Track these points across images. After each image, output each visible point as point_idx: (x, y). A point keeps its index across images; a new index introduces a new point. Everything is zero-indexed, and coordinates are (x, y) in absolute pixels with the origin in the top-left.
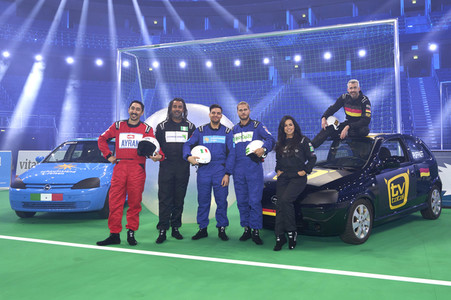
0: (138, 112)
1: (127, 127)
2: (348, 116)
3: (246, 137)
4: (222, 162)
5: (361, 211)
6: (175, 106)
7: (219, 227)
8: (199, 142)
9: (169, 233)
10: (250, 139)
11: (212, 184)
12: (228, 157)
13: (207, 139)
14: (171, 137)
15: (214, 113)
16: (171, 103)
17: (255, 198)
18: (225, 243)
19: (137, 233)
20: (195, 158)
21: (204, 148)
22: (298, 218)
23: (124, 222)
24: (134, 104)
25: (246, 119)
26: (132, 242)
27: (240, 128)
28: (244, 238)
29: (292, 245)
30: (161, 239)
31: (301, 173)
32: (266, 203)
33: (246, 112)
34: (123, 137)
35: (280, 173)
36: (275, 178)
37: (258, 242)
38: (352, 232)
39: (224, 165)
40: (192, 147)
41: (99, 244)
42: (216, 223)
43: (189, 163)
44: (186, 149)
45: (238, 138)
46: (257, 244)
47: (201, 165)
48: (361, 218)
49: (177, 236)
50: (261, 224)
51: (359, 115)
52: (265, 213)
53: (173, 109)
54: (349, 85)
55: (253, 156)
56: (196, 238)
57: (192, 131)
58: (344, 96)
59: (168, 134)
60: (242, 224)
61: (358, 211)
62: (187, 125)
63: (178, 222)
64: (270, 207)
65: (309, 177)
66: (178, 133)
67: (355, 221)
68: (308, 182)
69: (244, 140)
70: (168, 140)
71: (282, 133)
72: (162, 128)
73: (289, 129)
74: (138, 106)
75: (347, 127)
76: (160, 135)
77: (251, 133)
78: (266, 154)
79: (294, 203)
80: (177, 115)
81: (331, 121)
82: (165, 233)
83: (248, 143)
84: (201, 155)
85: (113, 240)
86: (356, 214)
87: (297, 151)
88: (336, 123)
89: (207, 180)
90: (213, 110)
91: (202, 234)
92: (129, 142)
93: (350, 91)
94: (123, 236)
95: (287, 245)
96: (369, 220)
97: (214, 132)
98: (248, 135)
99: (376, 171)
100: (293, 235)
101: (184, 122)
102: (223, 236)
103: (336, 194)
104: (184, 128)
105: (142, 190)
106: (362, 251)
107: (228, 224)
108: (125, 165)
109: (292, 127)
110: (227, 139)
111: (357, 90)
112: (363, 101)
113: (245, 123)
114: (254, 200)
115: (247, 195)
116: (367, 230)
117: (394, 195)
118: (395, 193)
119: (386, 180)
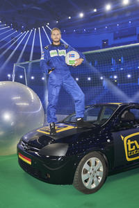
5: (93, 163)
61: (89, 164)
67: (86, 172)
116: (100, 181)
117: (130, 149)
118: (132, 148)
119: (122, 137)
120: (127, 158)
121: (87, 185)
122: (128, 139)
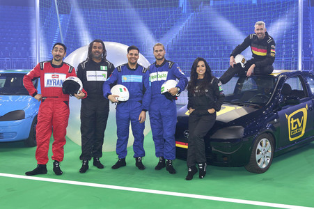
0: (61, 54)
1: (51, 67)
2: (254, 55)
3: (161, 77)
4: (139, 99)
5: (264, 144)
6: (95, 47)
7: (136, 157)
8: (117, 81)
9: (91, 163)
10: (165, 79)
11: (129, 119)
12: (145, 94)
13: (125, 78)
14: (92, 76)
15: (131, 54)
16: (91, 44)
17: (169, 132)
18: (142, 172)
19: (62, 164)
20: (115, 97)
21: (122, 87)
22: (208, 151)
23: (50, 154)
24: (56, 46)
25: (161, 59)
26: (58, 172)
27: (156, 67)
28: (159, 167)
29: (202, 174)
30: (84, 169)
31: (211, 111)
32: (179, 136)
33: (162, 53)
34: (48, 76)
35: (192, 110)
36: (187, 113)
37: (172, 171)
38: (255, 162)
39: (141, 102)
40: (112, 86)
41: (28, 174)
42: (134, 154)
43: (109, 100)
44: (106, 87)
45: (154, 77)
46: (171, 173)
47: (120, 103)
48: (264, 149)
49: (98, 165)
50: (174, 156)
51: (264, 54)
52: (177, 145)
53: (93, 50)
54: (256, 26)
55: (168, 94)
56: (115, 167)
57: (111, 70)
58: (251, 36)
59: (89, 73)
60: (157, 154)
61: (261, 144)
62: (106, 64)
63: (100, 153)
64: (183, 141)
65: (218, 114)
66: (99, 73)
67: (258, 153)
68: (217, 118)
69: (160, 79)
70: (89, 79)
71: (194, 74)
72: (84, 67)
73: (201, 70)
74: (61, 47)
75: (253, 66)
76: (82, 74)
77: (166, 73)
78: (179, 93)
79: (205, 138)
80: (97, 56)
81: (239, 59)
82: (87, 163)
83: (163, 82)
84: (120, 93)
85: (41, 170)
86: (259, 147)
87: (207, 91)
88: (243, 60)
89: (126, 116)
90: (131, 52)
91: (121, 163)
92: (54, 81)
93: (256, 32)
94: (50, 166)
95: (197, 175)
96: (270, 151)
97: (132, 72)
98: (163, 75)
99: (278, 107)
100: (203, 166)
101: (104, 62)
102: (140, 166)
103: (242, 130)
104: (104, 68)
105: (67, 125)
106: (264, 179)
107: (144, 155)
108: (50, 103)
109: (204, 68)
110: (143, 79)
111: (264, 32)
112: (269, 42)
113: (160, 63)
114: (168, 133)
115: (161, 129)
116: (268, 161)
117: (293, 128)
118: (294, 126)
119: (287, 116)
120: (290, 138)
121: (259, 164)
122: (292, 117)
